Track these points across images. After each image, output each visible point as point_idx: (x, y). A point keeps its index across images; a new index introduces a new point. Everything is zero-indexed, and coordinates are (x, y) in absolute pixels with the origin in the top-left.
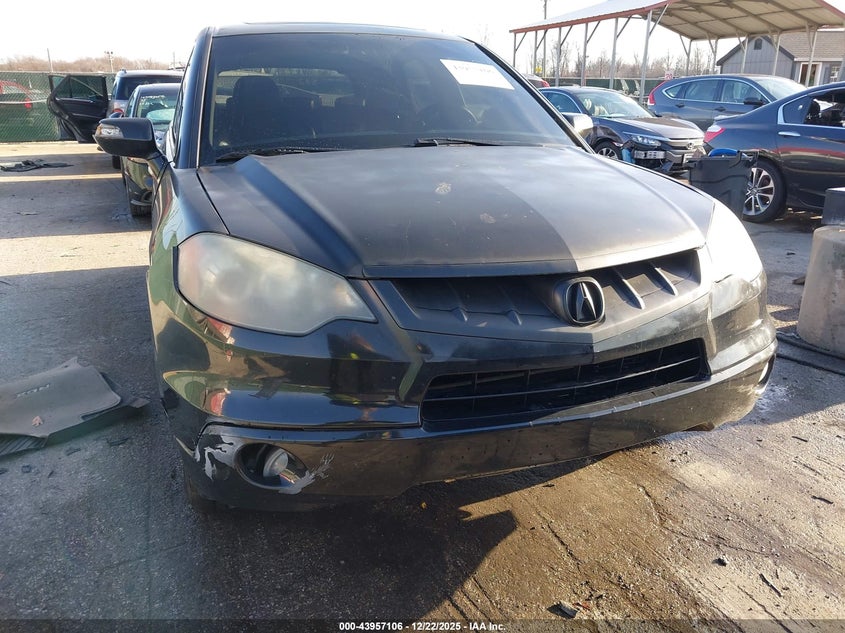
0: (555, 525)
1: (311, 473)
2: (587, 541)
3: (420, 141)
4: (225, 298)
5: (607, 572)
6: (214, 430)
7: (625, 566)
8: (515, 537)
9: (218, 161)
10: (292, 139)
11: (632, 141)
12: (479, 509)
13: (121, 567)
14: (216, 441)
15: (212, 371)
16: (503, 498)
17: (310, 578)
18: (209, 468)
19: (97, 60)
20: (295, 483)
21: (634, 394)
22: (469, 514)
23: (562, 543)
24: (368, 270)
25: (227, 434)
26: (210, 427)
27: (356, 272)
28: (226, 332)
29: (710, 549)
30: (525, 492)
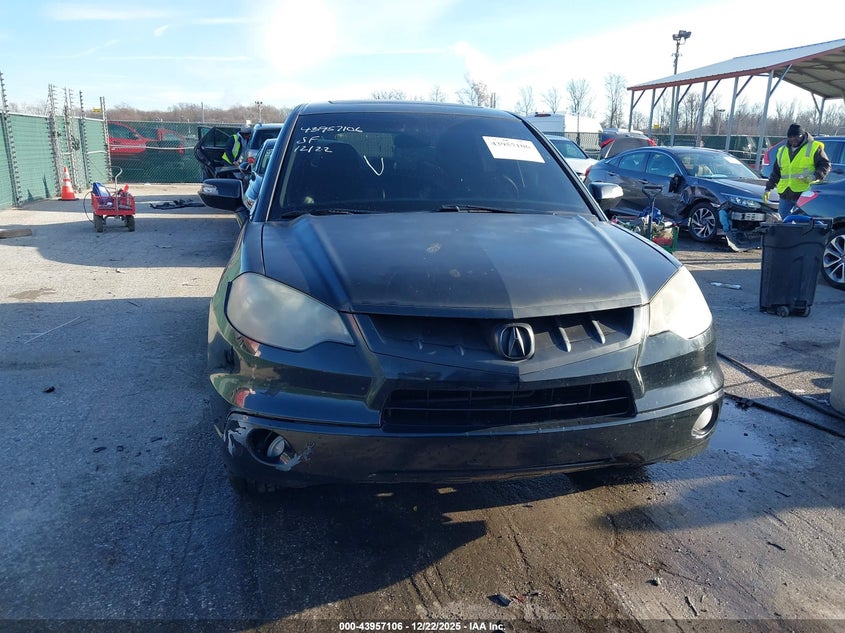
0: (520, 538)
1: (298, 455)
2: (543, 552)
3: (444, 207)
4: (255, 321)
5: (551, 578)
6: (235, 417)
7: (568, 576)
8: (482, 541)
9: (283, 217)
10: (343, 202)
11: (730, 203)
12: (458, 517)
13: (172, 525)
14: (235, 425)
15: (242, 373)
16: (484, 510)
17: (308, 551)
18: (230, 447)
19: (248, 109)
20: (288, 464)
21: (563, 421)
22: (450, 519)
23: (521, 551)
24: (354, 307)
25: (243, 421)
26: (233, 415)
27: (346, 307)
28: (255, 347)
29: (649, 571)
30: (504, 509)
